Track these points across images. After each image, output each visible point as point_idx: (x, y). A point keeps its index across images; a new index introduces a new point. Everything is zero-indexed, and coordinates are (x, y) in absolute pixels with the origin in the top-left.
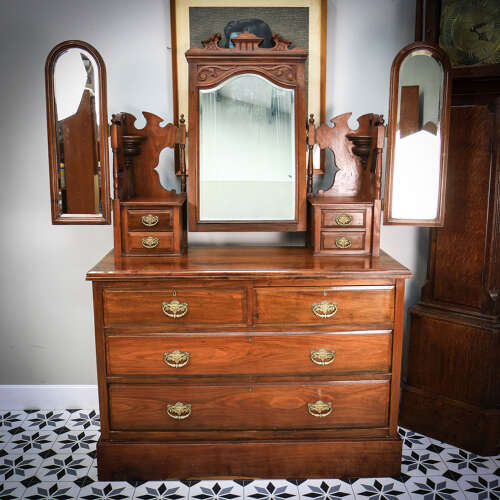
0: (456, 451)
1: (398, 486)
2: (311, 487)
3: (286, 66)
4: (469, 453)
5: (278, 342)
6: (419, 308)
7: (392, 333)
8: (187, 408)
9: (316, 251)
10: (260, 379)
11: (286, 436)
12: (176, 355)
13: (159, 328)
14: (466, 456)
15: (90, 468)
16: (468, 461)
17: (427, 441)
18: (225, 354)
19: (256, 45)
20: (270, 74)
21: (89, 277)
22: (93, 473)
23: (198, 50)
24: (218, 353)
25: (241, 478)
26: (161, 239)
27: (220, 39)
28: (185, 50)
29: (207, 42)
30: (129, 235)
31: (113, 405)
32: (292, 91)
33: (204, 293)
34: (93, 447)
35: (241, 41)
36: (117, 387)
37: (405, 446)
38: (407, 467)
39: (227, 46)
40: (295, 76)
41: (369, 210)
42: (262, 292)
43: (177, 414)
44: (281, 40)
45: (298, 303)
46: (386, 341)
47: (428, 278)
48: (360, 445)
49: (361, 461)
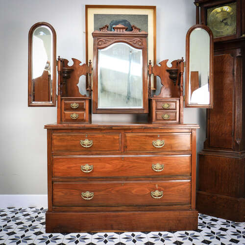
0: (225, 221)
2: (153, 235)
3: (138, 39)
4: (231, 221)
5: (137, 161)
6: (203, 152)
8: (92, 194)
9: (153, 120)
10: (127, 179)
11: (141, 209)
12: (87, 167)
13: (78, 153)
14: (229, 222)
16: (231, 224)
17: (210, 218)
18: (110, 166)
19: (124, 30)
20: (130, 43)
21: (46, 127)
22: (43, 230)
23: (98, 32)
24: (108, 165)
25: (118, 231)
26: (80, 115)
27: (108, 27)
28: (92, 32)
29: (102, 29)
30: (64, 113)
31: (55, 193)
32: (141, 50)
33: (101, 135)
35: (117, 28)
36: (57, 183)
37: (199, 220)
38: (201, 227)
39: (111, 31)
40: (142, 43)
41: (178, 101)
42: (129, 135)
43: (86, 198)
44: (135, 28)
45: (145, 141)
46: (188, 160)
47: (206, 137)
48: (177, 213)
49: (178, 222)
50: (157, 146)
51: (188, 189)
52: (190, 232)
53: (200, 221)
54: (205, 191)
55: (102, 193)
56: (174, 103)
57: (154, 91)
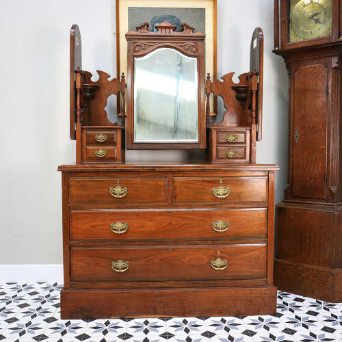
0: (314, 301)
1: (274, 319)
2: (213, 321)
3: (191, 43)
4: (322, 302)
5: (189, 216)
6: (284, 204)
8: (126, 264)
9: (213, 159)
10: (176, 242)
11: (195, 285)
12: (119, 225)
16: (322, 306)
17: (293, 296)
18: (152, 224)
19: (171, 30)
20: (180, 48)
23: (134, 33)
24: (148, 223)
25: (165, 316)
26: (108, 151)
27: (148, 26)
28: (125, 33)
29: (140, 28)
30: (86, 148)
31: (73, 262)
32: (196, 59)
34: (57, 302)
35: (162, 28)
36: (76, 248)
37: (278, 299)
38: (281, 309)
39: (153, 31)
40: (197, 49)
41: (248, 132)
42: (178, 180)
43: (118, 269)
44: (188, 27)
45: (203, 188)
46: (263, 216)
47: (288, 183)
48: (247, 290)
49: (248, 303)
50: (219, 195)
51: (263, 256)
52: (265, 317)
53: (279, 302)
54: (286, 259)
55: (141, 262)
56: (243, 135)
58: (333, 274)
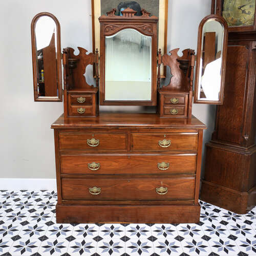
0: (227, 212)
1: (198, 227)
2: (157, 227)
3: (148, 25)
4: (232, 213)
5: (143, 159)
6: (211, 143)
7: (197, 155)
8: (99, 189)
9: (161, 115)
10: (133, 176)
11: (145, 203)
12: (94, 165)
13: (85, 152)
15: (53, 217)
16: (232, 216)
17: (213, 207)
18: (117, 164)
19: (133, 14)
20: (139, 29)
22: (54, 220)
23: (105, 17)
24: (114, 163)
25: (124, 223)
26: (87, 109)
27: (115, 11)
28: (98, 17)
29: (109, 13)
30: (71, 107)
31: (63, 188)
32: (151, 37)
34: (54, 208)
35: (126, 13)
36: (65, 179)
38: (203, 219)
39: (119, 15)
40: (152, 30)
41: (187, 96)
42: (135, 135)
43: (94, 193)
44: (145, 12)
45: (151, 141)
47: (215, 129)
48: (180, 208)
49: (181, 216)
50: (163, 145)
51: (192, 186)
52: (192, 225)
53: (203, 212)
54: (210, 182)
55: (109, 188)
57: (164, 79)
58: (241, 196)
